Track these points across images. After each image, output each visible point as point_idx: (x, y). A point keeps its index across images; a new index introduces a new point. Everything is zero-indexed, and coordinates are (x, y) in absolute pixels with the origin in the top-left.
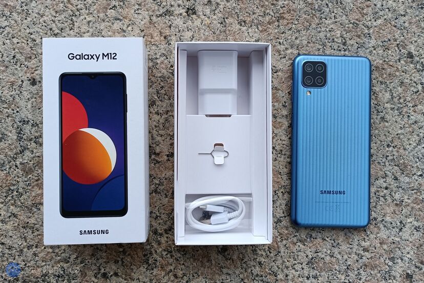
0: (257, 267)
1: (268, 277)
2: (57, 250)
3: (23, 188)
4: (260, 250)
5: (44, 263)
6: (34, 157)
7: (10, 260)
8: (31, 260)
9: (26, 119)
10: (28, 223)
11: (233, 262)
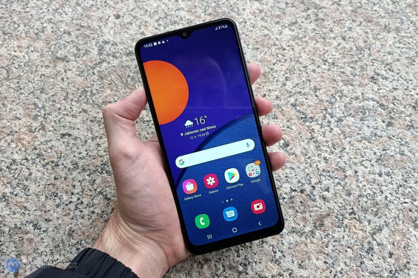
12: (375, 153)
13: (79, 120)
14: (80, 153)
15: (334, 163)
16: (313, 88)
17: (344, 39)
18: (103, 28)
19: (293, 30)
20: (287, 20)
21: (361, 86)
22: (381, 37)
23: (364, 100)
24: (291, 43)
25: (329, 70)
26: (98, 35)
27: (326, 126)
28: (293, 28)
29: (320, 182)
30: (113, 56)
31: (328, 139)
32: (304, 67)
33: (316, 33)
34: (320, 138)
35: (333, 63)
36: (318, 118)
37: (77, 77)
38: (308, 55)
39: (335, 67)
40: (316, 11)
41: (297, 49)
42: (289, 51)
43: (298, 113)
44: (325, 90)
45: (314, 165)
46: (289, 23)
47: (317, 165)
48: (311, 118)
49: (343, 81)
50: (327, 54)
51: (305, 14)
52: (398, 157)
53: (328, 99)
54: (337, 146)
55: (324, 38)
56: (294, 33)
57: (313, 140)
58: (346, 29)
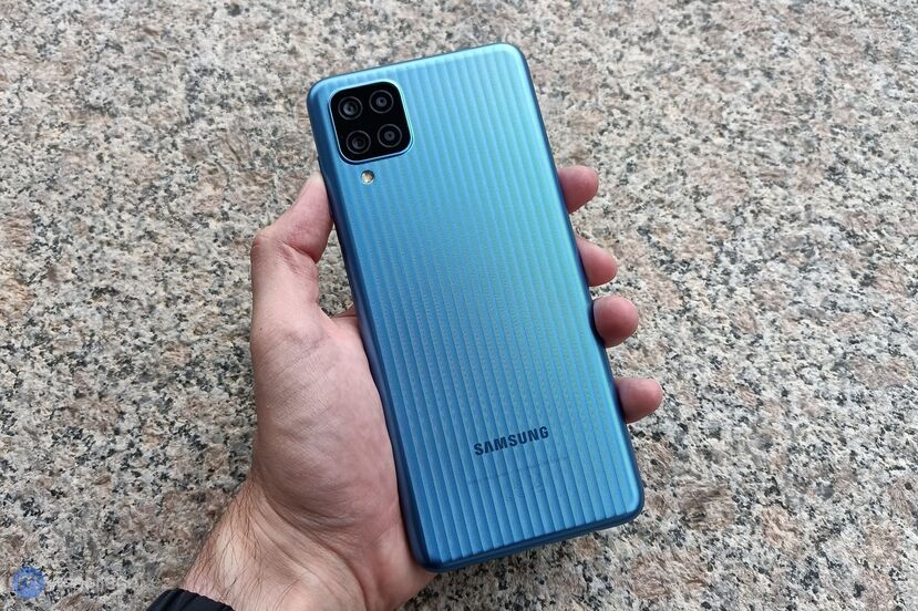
0: (708, 369)
1: (738, 392)
2: (230, 311)
3: (179, 185)
4: (712, 330)
5: (198, 337)
6: (213, 130)
7: (122, 326)
8: (169, 329)
9: (210, 67)
10: (177, 250)
11: (646, 356)
12: (831, 350)
13: (135, 257)
14: (137, 336)
15: (734, 370)
16: (691, 191)
17: (768, 74)
18: (199, 36)
19: (650, 52)
20: (636, 27)
21: (806, 190)
22: (856, 72)
23: (810, 222)
24: (645, 81)
25: (731, 148)
26: (187, 52)
27: (718, 282)
28: (648, 45)
29: (699, 414)
30: (221, 105)
31: (722, 315)
32: (673, 141)
33: (704, 61)
34: (703, 311)
35: (742, 133)
36: (701, 262)
37: (135, 153)
38: (683, 111)
39: (746, 142)
40: (705, 6)
41: (658, 96)
42: (637, 100)
43: (653, 251)
44: (719, 196)
45: (688, 376)
46: (641, 34)
47: (695, 375)
48: (685, 262)
49: (762, 175)
50: (728, 110)
51: (678, 13)
52: (885, 358)
53: (727, 219)
54: (743, 330)
55: (721, 73)
56: (651, 59)
57: (688, 314)
58: (774, 51)
